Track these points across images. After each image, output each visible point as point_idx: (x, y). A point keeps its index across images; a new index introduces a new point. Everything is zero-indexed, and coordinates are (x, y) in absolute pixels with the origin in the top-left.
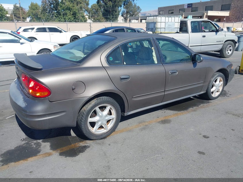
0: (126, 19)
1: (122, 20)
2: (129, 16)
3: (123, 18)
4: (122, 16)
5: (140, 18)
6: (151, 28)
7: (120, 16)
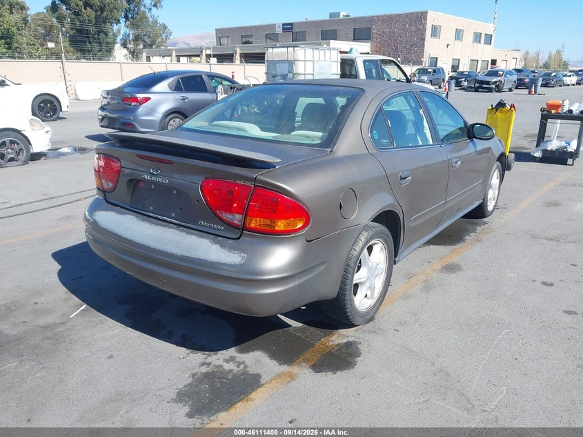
0: (134, 54)
1: (125, 56)
2: (142, 46)
3: (125, 51)
4: (124, 45)
5: (174, 54)
6: (281, 75)
7: (118, 46)
